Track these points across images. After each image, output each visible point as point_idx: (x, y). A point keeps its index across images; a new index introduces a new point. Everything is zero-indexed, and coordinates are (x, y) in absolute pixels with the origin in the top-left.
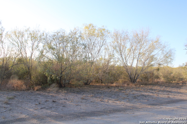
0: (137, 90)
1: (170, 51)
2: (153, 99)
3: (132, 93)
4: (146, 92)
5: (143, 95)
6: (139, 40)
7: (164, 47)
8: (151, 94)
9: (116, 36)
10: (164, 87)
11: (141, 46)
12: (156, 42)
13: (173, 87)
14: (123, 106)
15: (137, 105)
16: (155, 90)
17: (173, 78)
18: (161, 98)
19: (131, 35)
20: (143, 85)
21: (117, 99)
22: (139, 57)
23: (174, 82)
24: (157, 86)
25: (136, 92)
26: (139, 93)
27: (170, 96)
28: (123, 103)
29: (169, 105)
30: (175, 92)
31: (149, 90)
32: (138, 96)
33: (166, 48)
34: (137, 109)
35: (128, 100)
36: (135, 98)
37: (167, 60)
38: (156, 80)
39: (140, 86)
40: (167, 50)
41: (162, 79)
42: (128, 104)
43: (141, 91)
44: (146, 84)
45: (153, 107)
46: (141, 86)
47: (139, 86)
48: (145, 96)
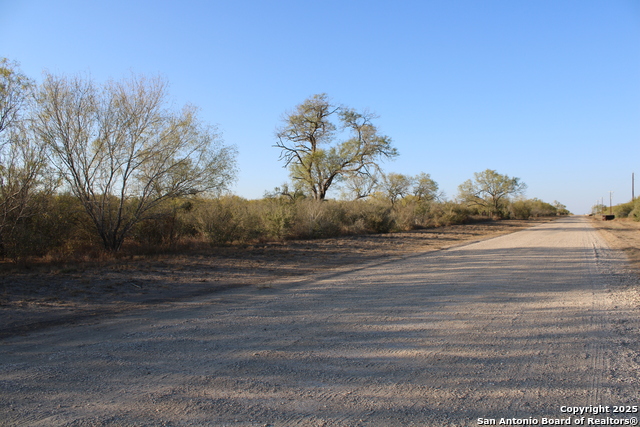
0: (119, 269)
1: (223, 153)
2: (160, 289)
3: (101, 278)
4: (146, 273)
5: (134, 281)
6: (129, 115)
7: (207, 141)
8: (159, 277)
9: (54, 98)
10: (201, 257)
11: (135, 135)
12: (184, 124)
13: (226, 257)
14: (69, 313)
15: (113, 305)
16: (172, 266)
17: (234, 232)
18: (183, 284)
19: (103, 100)
20: (140, 254)
21: (55, 296)
22: (130, 170)
23: (235, 242)
24: (181, 256)
25: (116, 275)
26: (123, 277)
27: (209, 279)
28: (73, 304)
29: (197, 298)
30: (226, 269)
31: (153, 269)
32: (118, 285)
33: (212, 143)
34: (110, 314)
35: (86, 296)
36: (110, 289)
37: (212, 180)
38: (184, 239)
39: (132, 257)
40: (214, 149)
41: (205, 237)
42: (87, 305)
43: (130, 272)
44: (151, 253)
45: (152, 306)
46: (136, 257)
47: (128, 257)
48: (141, 283)
